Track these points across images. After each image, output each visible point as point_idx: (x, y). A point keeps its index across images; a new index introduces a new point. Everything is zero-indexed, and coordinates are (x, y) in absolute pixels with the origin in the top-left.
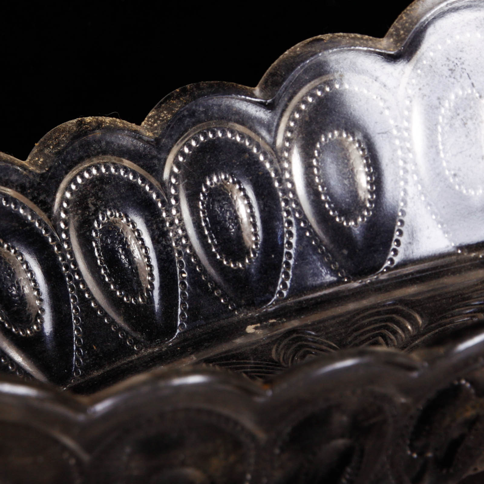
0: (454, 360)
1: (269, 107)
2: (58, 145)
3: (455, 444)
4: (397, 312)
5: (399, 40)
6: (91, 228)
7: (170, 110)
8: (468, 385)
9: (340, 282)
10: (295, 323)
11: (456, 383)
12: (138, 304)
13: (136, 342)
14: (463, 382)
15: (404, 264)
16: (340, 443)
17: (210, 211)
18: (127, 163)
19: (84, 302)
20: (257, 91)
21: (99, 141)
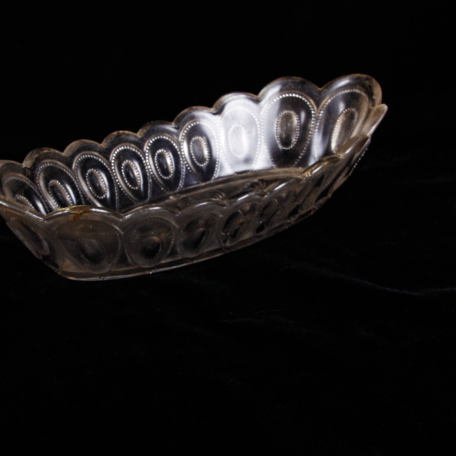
0: (237, 203)
1: (177, 128)
2: (111, 139)
3: (237, 231)
4: (216, 192)
5: (216, 108)
6: (121, 166)
7: (146, 129)
8: (241, 212)
9: (198, 183)
10: (184, 196)
11: (237, 211)
12: (136, 190)
13: (135, 201)
14: (239, 211)
15: (218, 178)
16: (201, 229)
17: (158, 160)
18: (133, 145)
19: (119, 189)
20: (173, 123)
21: (124, 138)
